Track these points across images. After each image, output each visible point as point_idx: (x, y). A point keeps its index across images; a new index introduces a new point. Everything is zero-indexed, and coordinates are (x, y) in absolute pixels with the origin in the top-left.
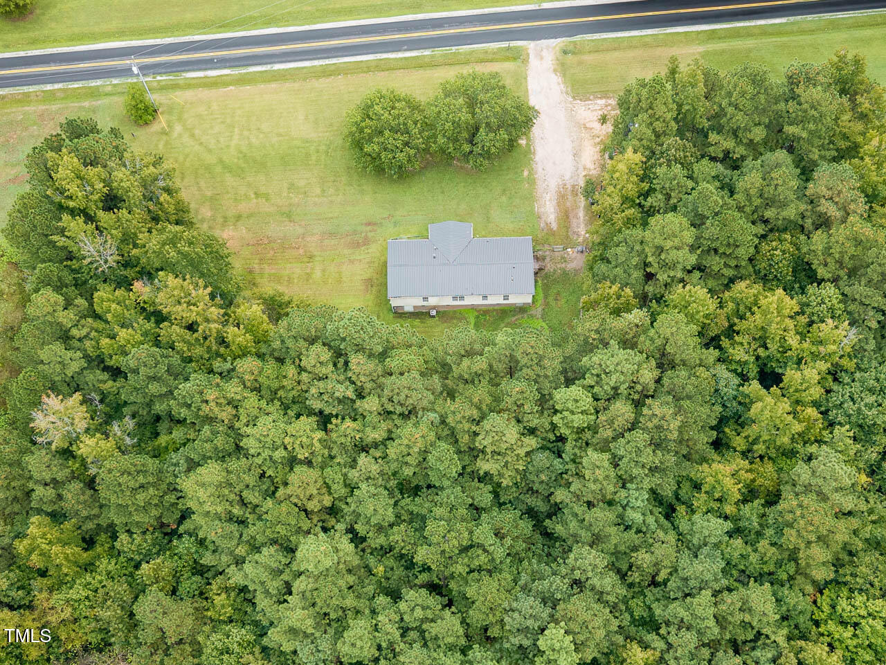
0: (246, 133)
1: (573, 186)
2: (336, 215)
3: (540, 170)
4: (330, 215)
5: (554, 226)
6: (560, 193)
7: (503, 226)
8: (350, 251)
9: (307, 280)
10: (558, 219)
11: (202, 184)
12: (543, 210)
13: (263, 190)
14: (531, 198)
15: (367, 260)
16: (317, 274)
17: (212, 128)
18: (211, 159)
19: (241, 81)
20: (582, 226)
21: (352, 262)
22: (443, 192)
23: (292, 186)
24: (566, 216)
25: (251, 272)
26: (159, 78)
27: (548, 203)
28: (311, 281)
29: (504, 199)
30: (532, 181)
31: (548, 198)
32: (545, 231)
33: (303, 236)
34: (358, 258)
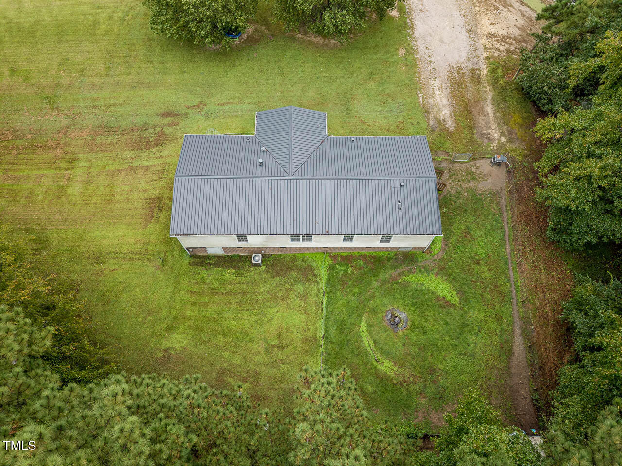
1: (473, 71)
2: (121, 100)
3: (422, 49)
4: (113, 101)
5: (450, 124)
6: (454, 78)
7: (370, 122)
8: (133, 154)
9: (59, 198)
10: (455, 115)
12: (430, 101)
14: (413, 85)
15: (158, 168)
16: (75, 190)
20: (494, 126)
21: (133, 170)
22: (281, 74)
24: (466, 111)
27: (437, 92)
28: (63, 199)
29: (372, 85)
30: (412, 64)
31: (437, 84)
32: (437, 131)
33: (66, 131)
34: (145, 164)
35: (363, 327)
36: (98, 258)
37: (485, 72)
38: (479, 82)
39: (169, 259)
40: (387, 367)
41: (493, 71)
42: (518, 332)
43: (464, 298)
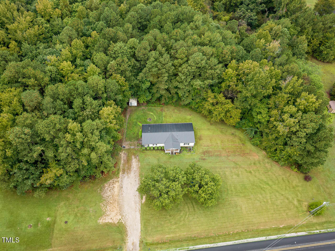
0: (265, 200)
1: (124, 173)
2: (217, 164)
3: (137, 181)
4: (220, 163)
5: (133, 157)
6: (130, 170)
7: (153, 157)
8: (209, 150)
10: (131, 160)
11: (274, 176)
12: (137, 163)
13: (249, 174)
14: (141, 168)
15: (202, 146)
16: (219, 142)
17: (281, 203)
19: (278, 230)
20: (122, 157)
21: (208, 146)
23: (238, 175)
24: (128, 161)
27: (135, 166)
28: (221, 140)
30: (141, 175)
31: (135, 168)
32: (137, 155)
33: (228, 156)
34: (206, 147)
35: (156, 118)
37: (121, 173)
38: (123, 170)
40: (152, 113)
41: (118, 173)
42: (127, 119)
43: (136, 123)
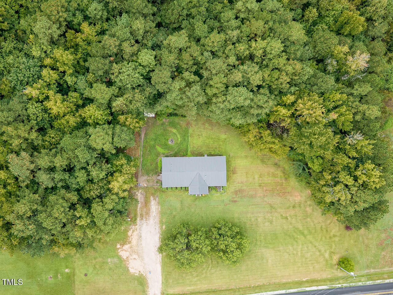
0: (295, 252)
1: (142, 219)
2: (250, 207)
3: (157, 229)
4: (253, 206)
5: (152, 198)
6: (148, 216)
7: (175, 199)
8: (243, 188)
9: (261, 174)
10: (150, 202)
11: (312, 224)
12: (157, 207)
13: (284, 221)
14: (162, 213)
15: (235, 183)
16: (257, 177)
17: (311, 256)
18: (310, 237)
19: (300, 284)
20: (139, 198)
21: (242, 183)
22: (202, 217)
23: (271, 222)
24: (147, 203)
25: (286, 179)
26: (340, 285)
27: (154, 210)
28: (260, 174)
29: (174, 213)
30: (161, 222)
31: (154, 213)
32: (156, 196)
33: (264, 196)
34: (239, 184)
35: (179, 140)
36: (246, 157)
37: (138, 219)
38: (141, 215)
39: (228, 157)
40: (174, 131)
41: (136, 219)
43: (154, 146)
